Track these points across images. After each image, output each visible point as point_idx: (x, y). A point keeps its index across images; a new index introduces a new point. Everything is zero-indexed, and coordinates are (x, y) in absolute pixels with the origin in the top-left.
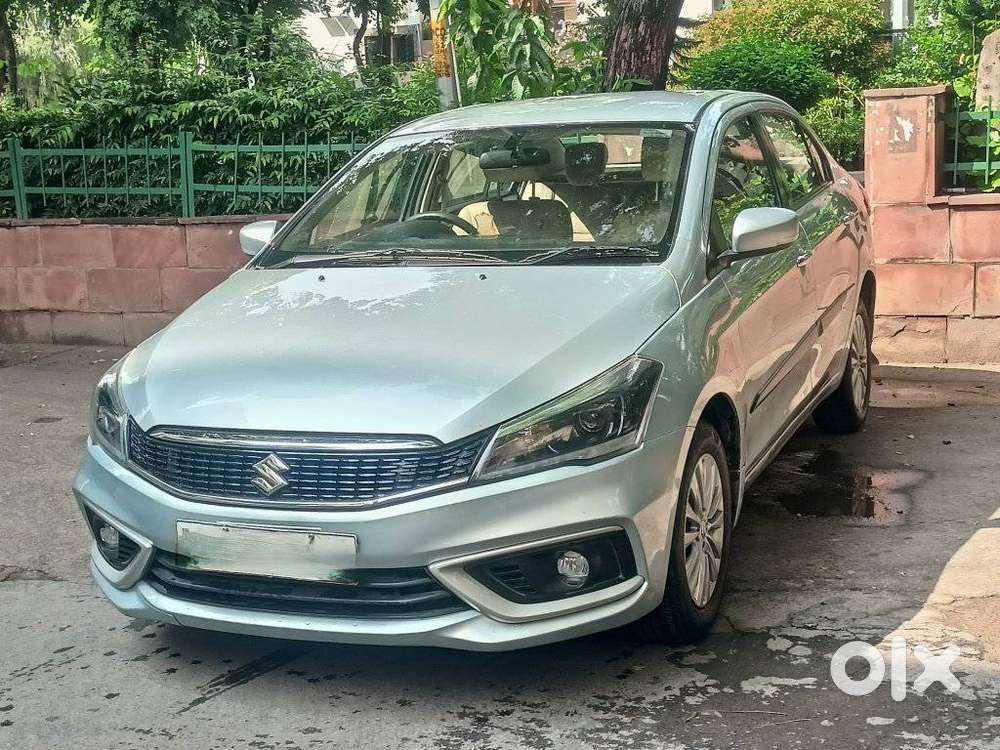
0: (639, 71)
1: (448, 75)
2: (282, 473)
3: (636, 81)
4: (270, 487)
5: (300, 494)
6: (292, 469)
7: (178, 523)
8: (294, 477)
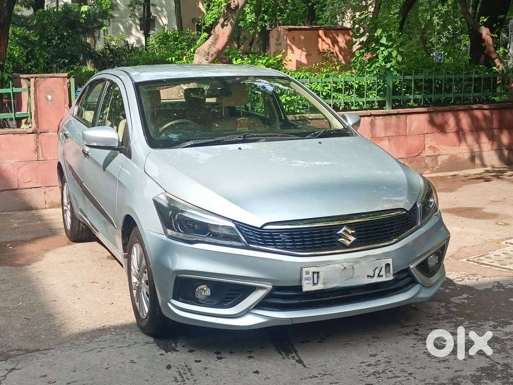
2: (352, 234)
4: (349, 242)
6: (357, 232)
7: (303, 269)
8: (357, 235)
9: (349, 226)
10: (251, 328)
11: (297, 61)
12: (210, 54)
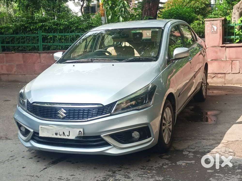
0: (150, 14)
1: (104, 16)
2: (65, 113)
3: (149, 17)
4: (62, 117)
5: (69, 118)
6: (67, 112)
8: (68, 114)
9: (65, 109)
12: (240, 8)
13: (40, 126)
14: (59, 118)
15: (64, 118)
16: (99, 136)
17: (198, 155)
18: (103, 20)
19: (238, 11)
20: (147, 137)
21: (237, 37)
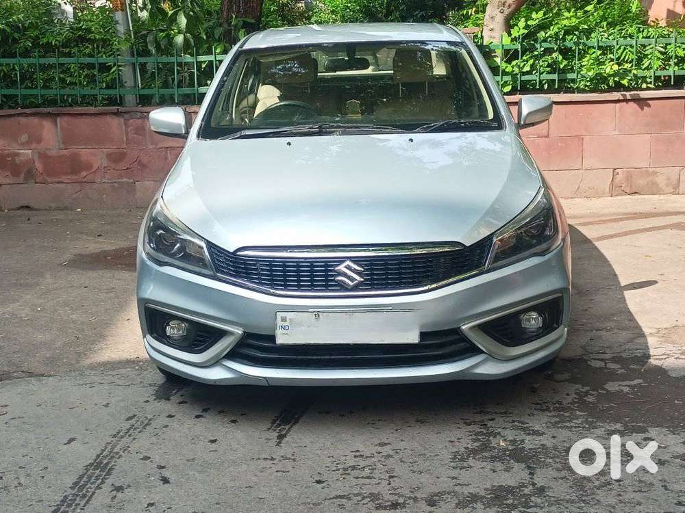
0: (246, 12)
1: (122, 10)
2: (359, 273)
3: (245, 20)
4: (351, 283)
5: (373, 286)
6: (367, 270)
7: (278, 313)
8: (367, 275)
9: (356, 260)
10: (218, 383)
11: (669, 11)
12: (507, 5)
13: (279, 315)
14: (342, 287)
15: (356, 288)
16: (457, 331)
17: (632, 366)
18: (120, 22)
19: (502, 13)
20: (555, 325)
21: (506, 78)
